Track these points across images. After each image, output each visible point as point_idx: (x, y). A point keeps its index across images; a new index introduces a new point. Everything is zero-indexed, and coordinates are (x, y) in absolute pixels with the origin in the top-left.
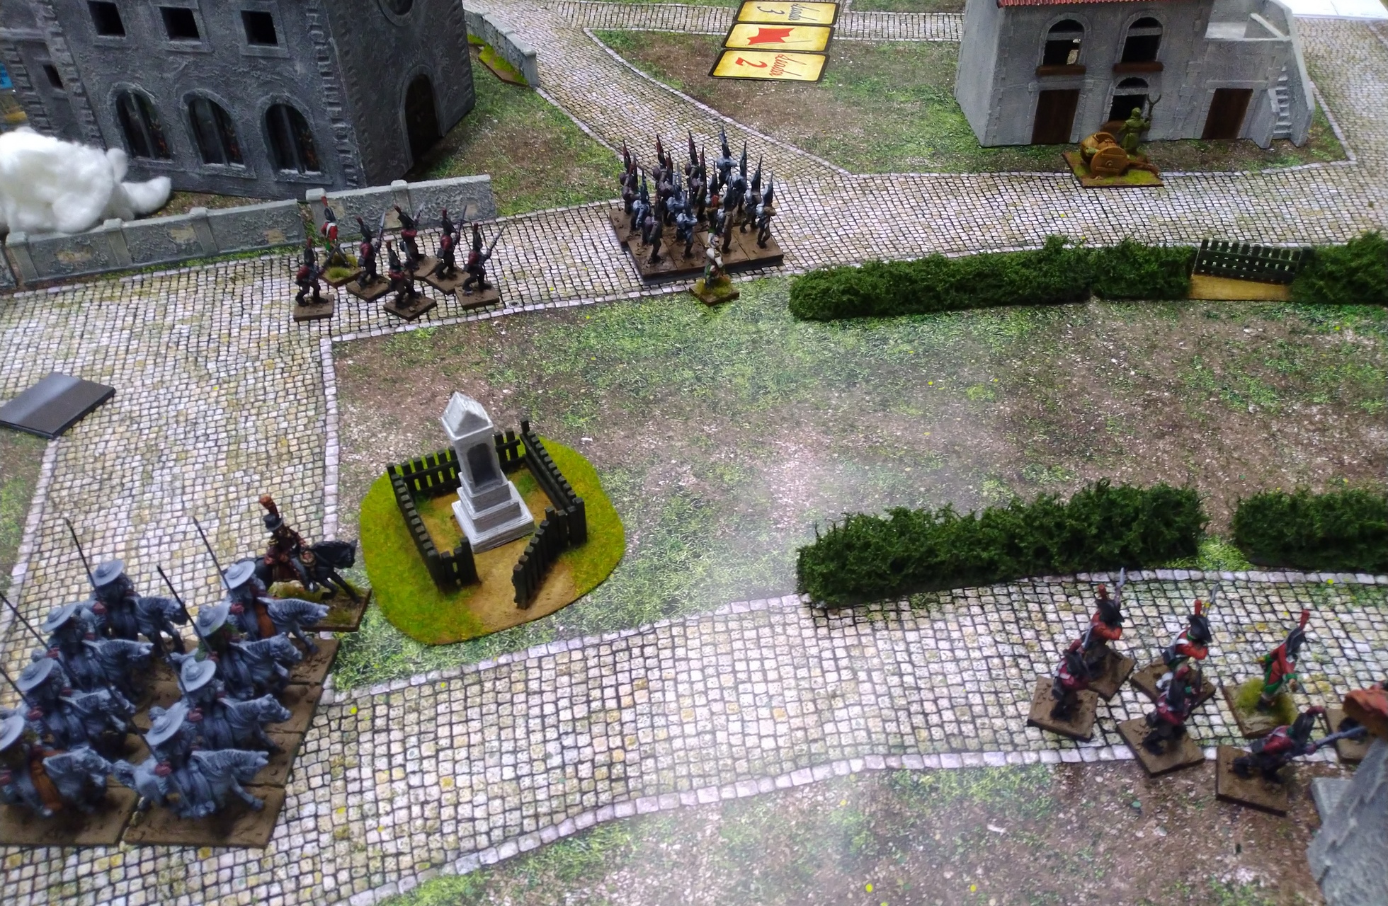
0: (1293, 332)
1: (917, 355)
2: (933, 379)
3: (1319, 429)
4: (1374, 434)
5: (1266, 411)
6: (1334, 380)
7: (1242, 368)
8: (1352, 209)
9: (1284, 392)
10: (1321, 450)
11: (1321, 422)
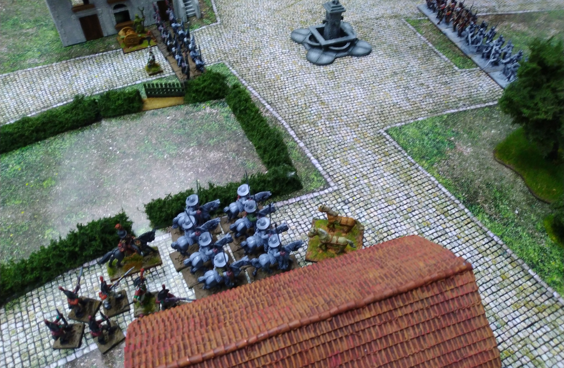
0: (187, 113)
1: (22, 170)
2: (28, 182)
3: (191, 159)
4: (212, 155)
5: (171, 156)
6: (200, 133)
7: (164, 138)
8: (216, 46)
9: (180, 145)
10: (191, 168)
11: (192, 155)
